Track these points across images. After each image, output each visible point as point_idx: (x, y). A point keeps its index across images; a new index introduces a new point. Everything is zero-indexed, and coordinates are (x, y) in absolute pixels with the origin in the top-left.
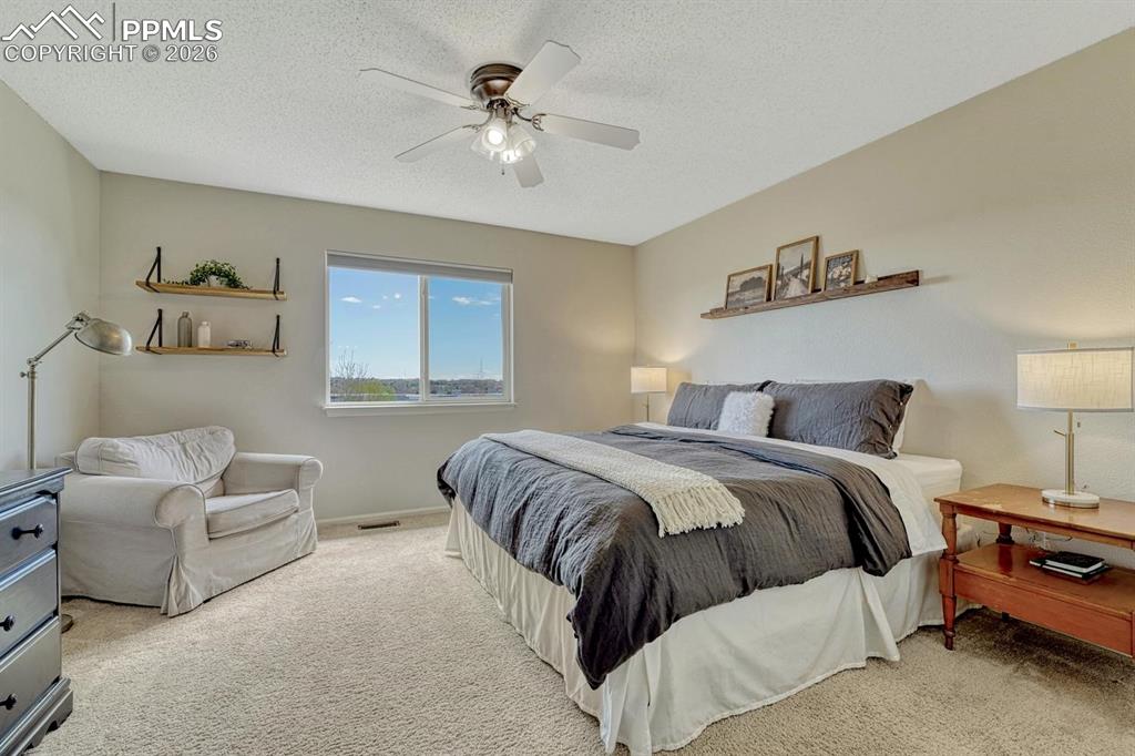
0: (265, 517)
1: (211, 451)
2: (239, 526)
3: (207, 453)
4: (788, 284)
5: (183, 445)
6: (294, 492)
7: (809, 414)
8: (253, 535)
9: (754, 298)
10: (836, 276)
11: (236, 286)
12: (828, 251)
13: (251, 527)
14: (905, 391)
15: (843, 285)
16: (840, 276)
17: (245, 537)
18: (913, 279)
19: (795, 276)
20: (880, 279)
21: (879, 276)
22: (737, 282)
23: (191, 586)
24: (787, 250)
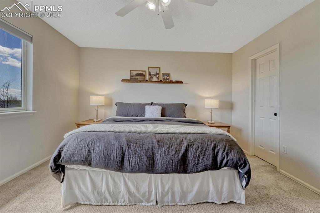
4: (153, 77)
7: (171, 111)
9: (141, 79)
10: (165, 78)
12: (162, 72)
14: (186, 105)
15: (167, 81)
16: (166, 78)
18: (181, 82)
19: (155, 76)
20: (176, 81)
21: (176, 80)
22: (134, 73)
24: (151, 68)
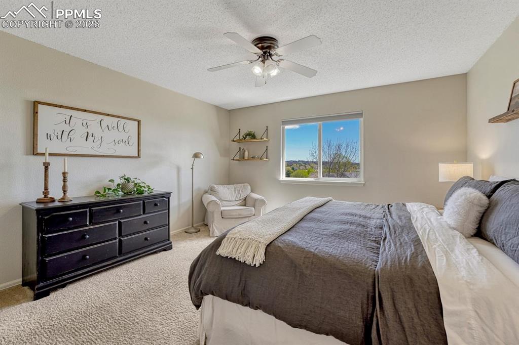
0: (240, 215)
1: (242, 191)
2: (231, 216)
3: (241, 192)
5: (235, 189)
6: (253, 208)
8: (236, 220)
11: (254, 138)
13: (237, 217)
17: (234, 220)
22: (518, 87)
23: (216, 230)
